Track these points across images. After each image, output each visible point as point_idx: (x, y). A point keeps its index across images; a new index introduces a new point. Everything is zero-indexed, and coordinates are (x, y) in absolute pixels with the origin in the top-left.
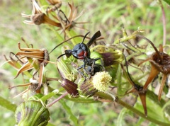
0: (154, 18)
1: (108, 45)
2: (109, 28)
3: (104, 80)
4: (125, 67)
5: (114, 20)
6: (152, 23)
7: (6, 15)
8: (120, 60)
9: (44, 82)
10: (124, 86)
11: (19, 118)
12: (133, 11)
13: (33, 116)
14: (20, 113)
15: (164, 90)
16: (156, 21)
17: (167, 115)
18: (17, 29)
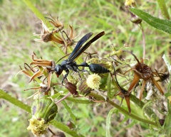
0: (134, 41)
1: (100, 58)
2: (98, 49)
3: (95, 80)
4: (114, 76)
5: (102, 43)
6: (133, 45)
7: (14, 38)
8: (110, 69)
9: (51, 86)
10: (113, 91)
11: (34, 111)
12: (118, 35)
13: (45, 109)
14: (35, 107)
15: (143, 94)
16: (136, 43)
17: (146, 115)
18: (23, 50)
